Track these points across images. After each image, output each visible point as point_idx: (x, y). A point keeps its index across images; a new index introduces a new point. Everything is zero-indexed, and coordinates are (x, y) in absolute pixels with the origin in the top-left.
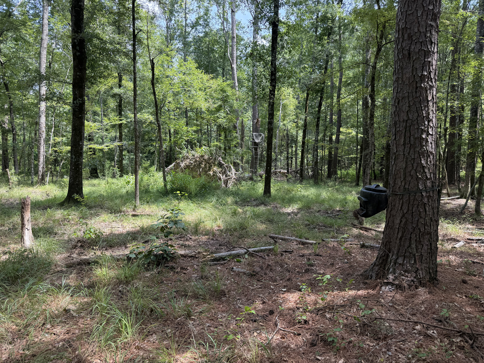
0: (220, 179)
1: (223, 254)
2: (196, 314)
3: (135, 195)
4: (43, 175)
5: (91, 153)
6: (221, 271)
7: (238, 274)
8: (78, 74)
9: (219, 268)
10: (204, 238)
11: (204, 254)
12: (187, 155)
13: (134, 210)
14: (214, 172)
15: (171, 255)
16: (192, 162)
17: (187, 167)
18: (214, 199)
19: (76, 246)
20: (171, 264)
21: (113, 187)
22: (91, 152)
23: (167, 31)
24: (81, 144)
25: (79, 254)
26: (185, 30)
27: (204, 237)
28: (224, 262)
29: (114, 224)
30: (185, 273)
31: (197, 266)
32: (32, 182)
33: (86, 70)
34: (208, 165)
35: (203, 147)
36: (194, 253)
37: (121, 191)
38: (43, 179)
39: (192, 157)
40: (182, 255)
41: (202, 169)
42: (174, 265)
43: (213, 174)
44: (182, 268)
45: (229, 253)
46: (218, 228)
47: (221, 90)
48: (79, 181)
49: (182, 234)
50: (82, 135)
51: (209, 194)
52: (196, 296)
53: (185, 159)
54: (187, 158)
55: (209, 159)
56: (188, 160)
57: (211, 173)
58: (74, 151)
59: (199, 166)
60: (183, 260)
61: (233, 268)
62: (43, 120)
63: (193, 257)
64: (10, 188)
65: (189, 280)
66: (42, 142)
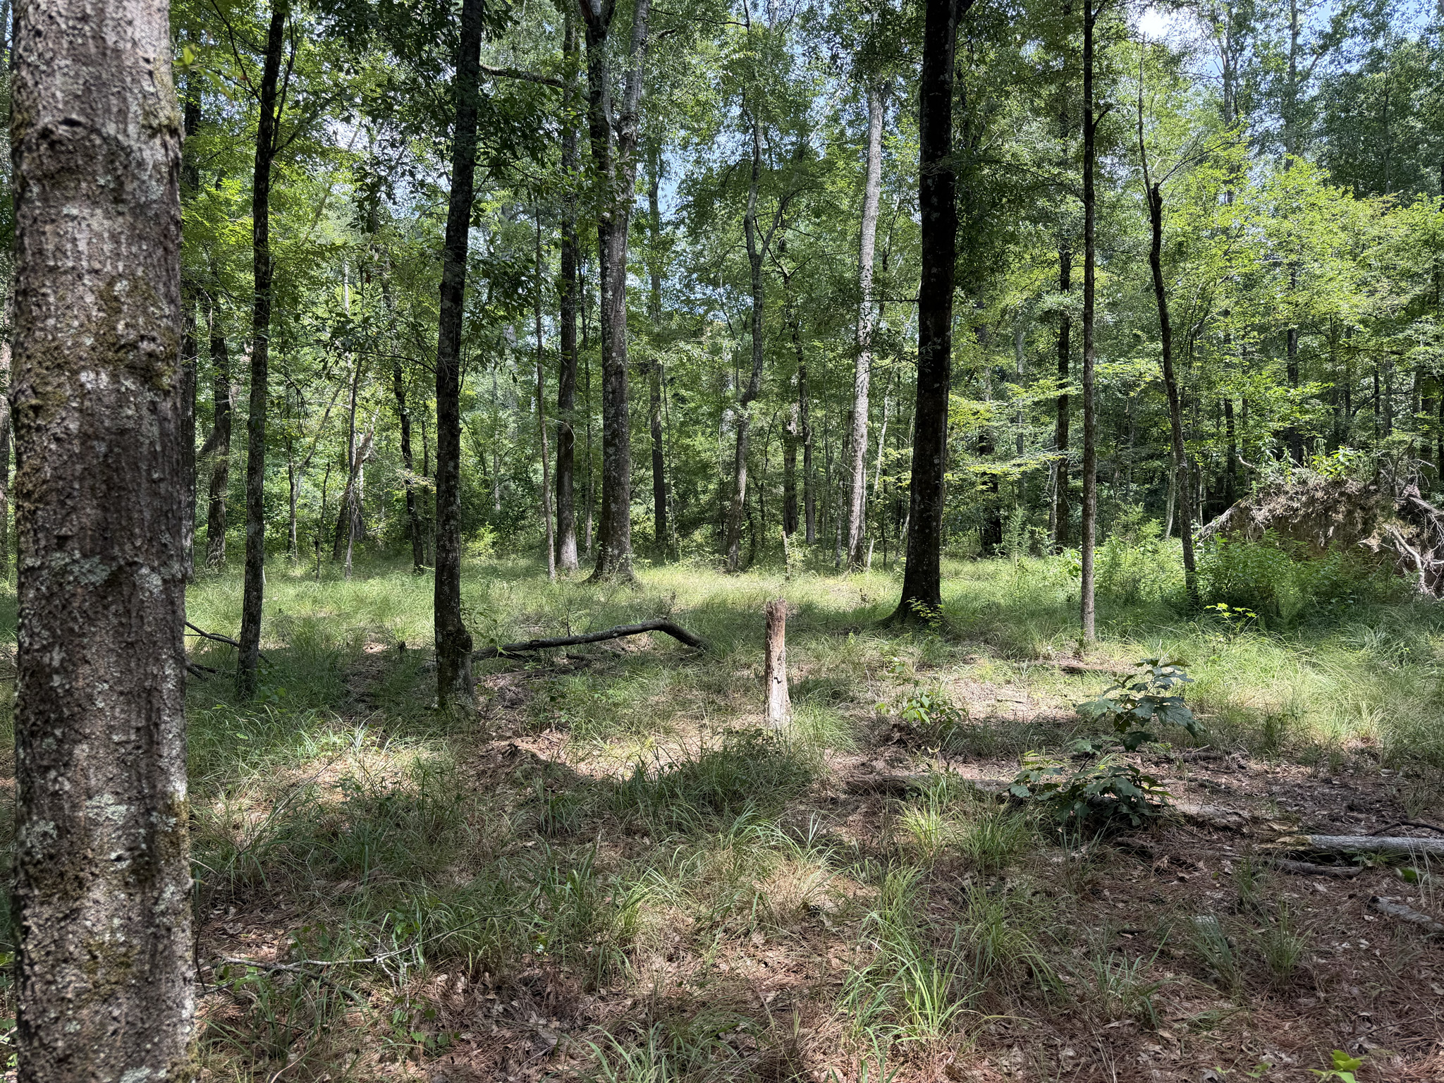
0: (1411, 565)
1: (1355, 839)
2: (1176, 1026)
3: (1083, 610)
4: (858, 548)
5: (984, 487)
6: (1327, 899)
7: (1390, 925)
8: (934, 270)
9: (1321, 888)
10: (1295, 773)
11: (1276, 827)
12: (1280, 481)
13: (1077, 655)
14: (1384, 540)
15: (1147, 812)
16: (1296, 505)
17: (1279, 523)
18: (1373, 639)
19: (887, 740)
20: (1140, 840)
21: (1032, 581)
22: (984, 483)
23: (1227, 85)
24: (936, 461)
25: (891, 763)
26: (1293, 67)
27: (1294, 770)
28: (1346, 869)
29: (1008, 692)
30: (1182, 879)
31: (1233, 862)
32: (837, 565)
33: (955, 255)
34: (1358, 514)
35: (1341, 451)
36: (1235, 818)
37: (1052, 595)
38: (859, 557)
39: (1299, 488)
40: (1190, 819)
41: (1337, 529)
42: (1149, 844)
43: (1380, 546)
44: (1176, 861)
45: (1376, 841)
46: (1361, 745)
47: (1426, 242)
48: (930, 564)
49: (1212, 748)
50: (939, 438)
51: (1351, 618)
52: (1198, 967)
53: (1269, 494)
54: (1279, 490)
55: (1365, 492)
56: (1282, 499)
57: (1374, 542)
58: (920, 481)
59: (1324, 518)
60: (1191, 834)
61: (1375, 900)
62: (862, 405)
63: (1232, 831)
64: (788, 578)
65: (1191, 906)
66: (859, 463)
